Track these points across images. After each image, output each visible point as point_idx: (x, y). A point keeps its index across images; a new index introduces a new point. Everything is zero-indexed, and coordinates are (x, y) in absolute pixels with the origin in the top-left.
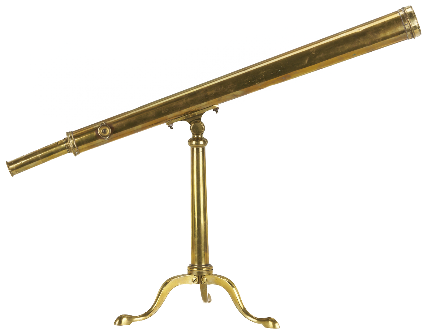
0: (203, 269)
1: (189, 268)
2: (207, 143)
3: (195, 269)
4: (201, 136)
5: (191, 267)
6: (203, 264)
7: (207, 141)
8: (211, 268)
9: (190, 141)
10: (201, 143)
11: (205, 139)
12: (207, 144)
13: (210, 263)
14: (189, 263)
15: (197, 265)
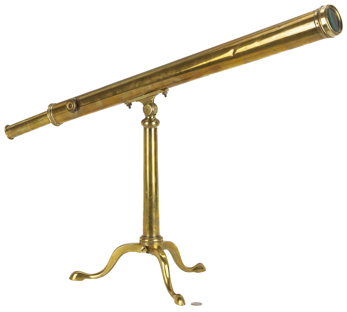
0: (154, 240)
1: (141, 239)
2: (159, 123)
3: (146, 240)
4: (154, 117)
5: (143, 238)
6: (154, 235)
7: (159, 122)
8: (161, 239)
9: (143, 122)
10: (154, 123)
11: (157, 119)
12: (159, 125)
13: (160, 235)
14: (141, 234)
15: (148, 236)
